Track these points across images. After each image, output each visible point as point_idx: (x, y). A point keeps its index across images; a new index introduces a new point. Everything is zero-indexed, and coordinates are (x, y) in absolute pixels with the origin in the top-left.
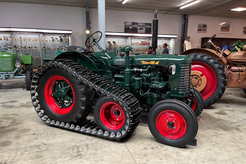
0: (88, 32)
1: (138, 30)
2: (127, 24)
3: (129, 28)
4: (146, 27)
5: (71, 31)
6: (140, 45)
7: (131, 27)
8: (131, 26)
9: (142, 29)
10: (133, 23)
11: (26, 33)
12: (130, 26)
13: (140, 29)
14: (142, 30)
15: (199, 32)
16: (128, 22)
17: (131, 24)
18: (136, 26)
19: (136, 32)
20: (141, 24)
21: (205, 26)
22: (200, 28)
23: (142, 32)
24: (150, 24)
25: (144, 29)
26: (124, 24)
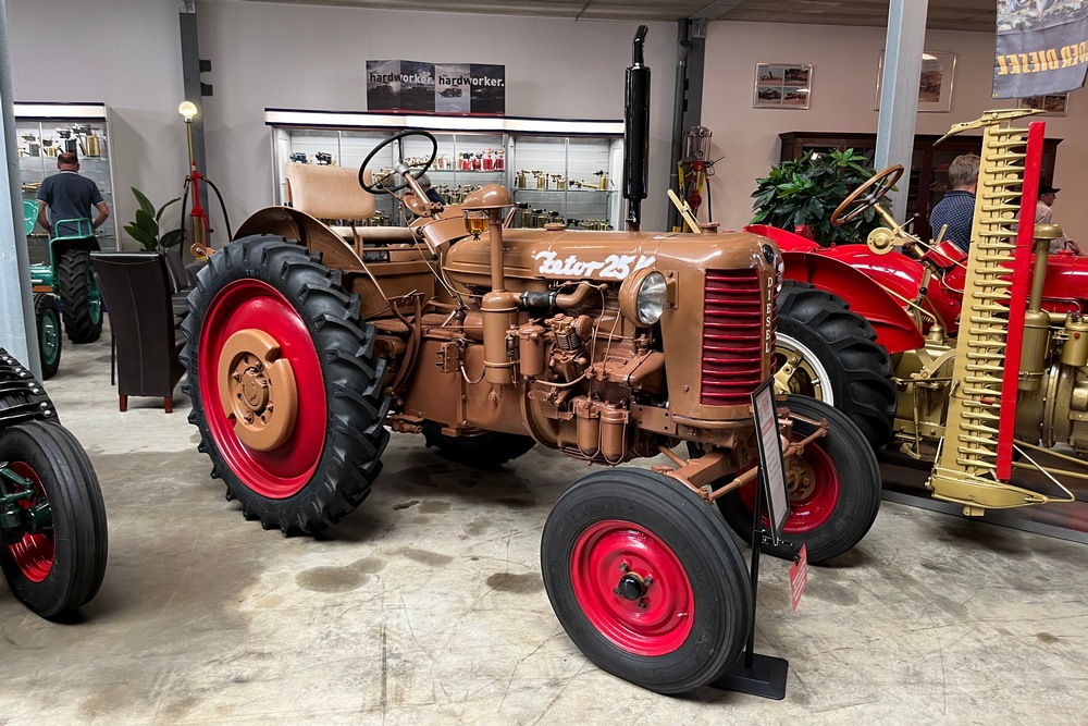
0: (189, 110)
1: (438, 98)
2: (380, 70)
3: (387, 89)
4: (475, 82)
6: (453, 171)
7: (395, 86)
8: (397, 78)
9: (457, 93)
10: (409, 68)
12: (392, 78)
13: (445, 94)
14: (456, 99)
15: (767, 103)
16: (383, 62)
17: (397, 71)
18: (422, 79)
19: (428, 110)
20: (449, 70)
21: (797, 75)
22: (772, 86)
23: (456, 109)
24: (498, 72)
25: (463, 93)
26: (364, 72)
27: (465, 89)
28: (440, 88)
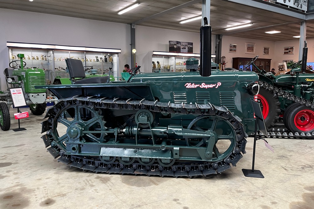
0: (134, 51)
1: (181, 49)
2: (172, 43)
3: (174, 47)
4: (189, 46)
5: (120, 49)
6: (182, 65)
7: (175, 46)
8: (176, 45)
9: (185, 48)
10: (178, 43)
11: (69, 51)
12: (174, 45)
13: (183, 48)
14: (185, 50)
15: (231, 52)
16: (173, 41)
17: (176, 43)
18: (179, 45)
19: (179, 52)
20: (184, 43)
21: (235, 46)
22: (232, 48)
23: (185, 52)
24: (192, 44)
25: (186, 48)
26: (168, 43)
27: (187, 48)
28: (182, 47)
